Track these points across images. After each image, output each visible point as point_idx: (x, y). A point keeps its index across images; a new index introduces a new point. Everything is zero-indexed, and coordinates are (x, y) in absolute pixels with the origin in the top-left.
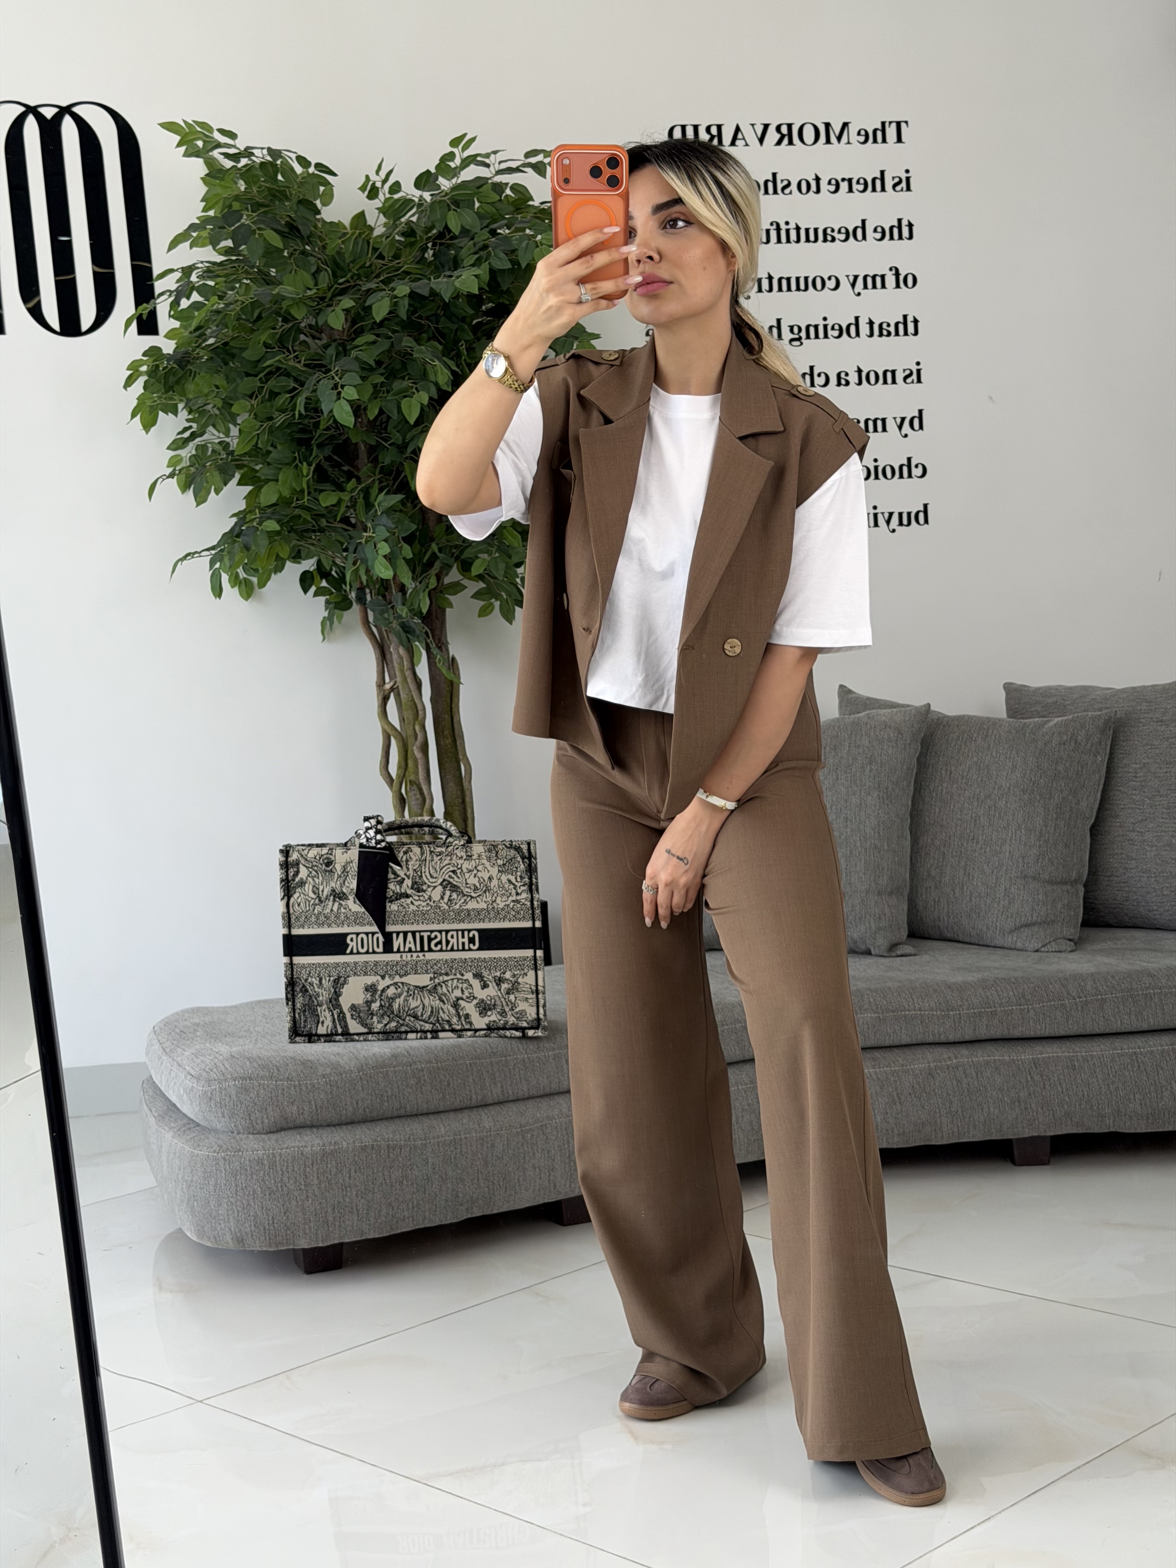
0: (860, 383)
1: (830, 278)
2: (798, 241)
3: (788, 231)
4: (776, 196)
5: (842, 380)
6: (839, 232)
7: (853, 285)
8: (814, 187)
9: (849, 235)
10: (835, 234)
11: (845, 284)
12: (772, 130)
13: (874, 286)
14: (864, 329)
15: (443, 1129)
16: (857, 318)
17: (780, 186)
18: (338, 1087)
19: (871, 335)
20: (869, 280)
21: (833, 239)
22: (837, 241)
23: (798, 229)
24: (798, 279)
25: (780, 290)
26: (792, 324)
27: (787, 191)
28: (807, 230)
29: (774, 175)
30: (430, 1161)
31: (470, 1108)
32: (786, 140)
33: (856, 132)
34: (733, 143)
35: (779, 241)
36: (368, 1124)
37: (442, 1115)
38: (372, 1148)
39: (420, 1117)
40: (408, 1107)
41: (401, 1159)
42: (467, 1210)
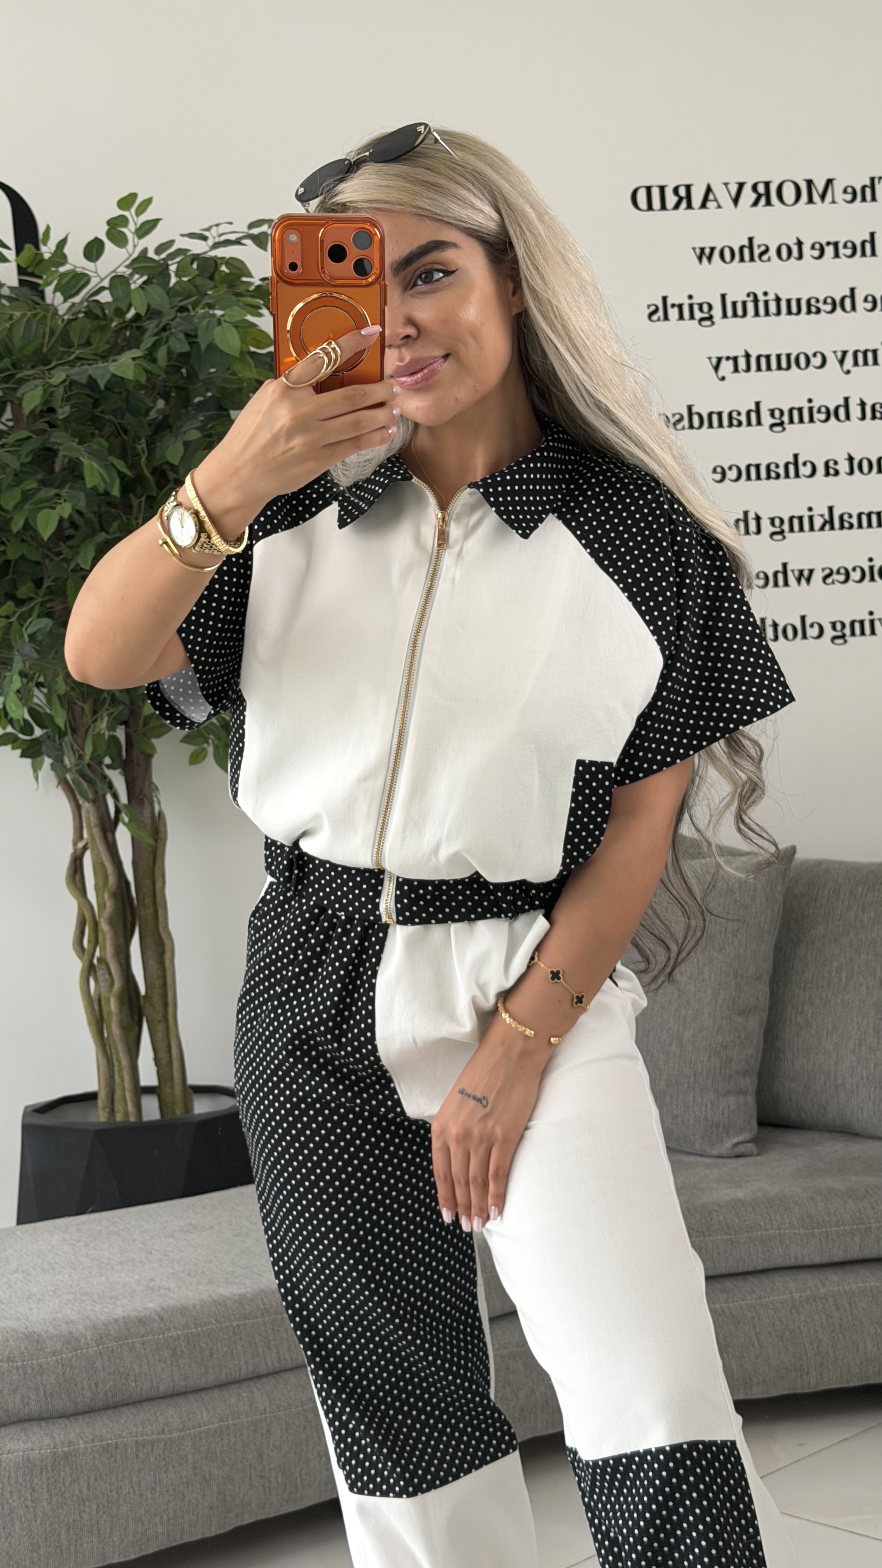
0: (852, 472)
1: (815, 355)
2: (779, 313)
3: (766, 303)
4: (752, 264)
5: (830, 470)
6: (825, 302)
7: (842, 362)
8: (795, 253)
9: (835, 305)
10: (820, 305)
11: (832, 361)
12: (747, 191)
13: (866, 363)
14: (855, 411)
15: (205, 1414)
16: (846, 400)
17: (757, 252)
18: (71, 1367)
19: (863, 417)
20: (860, 356)
21: (818, 311)
22: (823, 313)
23: (778, 300)
24: (779, 357)
25: (759, 369)
26: (772, 407)
27: (765, 257)
28: (789, 302)
29: (751, 240)
30: (190, 1457)
31: (239, 1382)
32: (763, 201)
33: (841, 190)
34: (703, 206)
35: (757, 314)
36: (110, 1412)
37: (203, 1394)
38: (117, 1447)
39: (176, 1399)
40: (161, 1388)
41: (152, 1459)
42: (237, 1516)
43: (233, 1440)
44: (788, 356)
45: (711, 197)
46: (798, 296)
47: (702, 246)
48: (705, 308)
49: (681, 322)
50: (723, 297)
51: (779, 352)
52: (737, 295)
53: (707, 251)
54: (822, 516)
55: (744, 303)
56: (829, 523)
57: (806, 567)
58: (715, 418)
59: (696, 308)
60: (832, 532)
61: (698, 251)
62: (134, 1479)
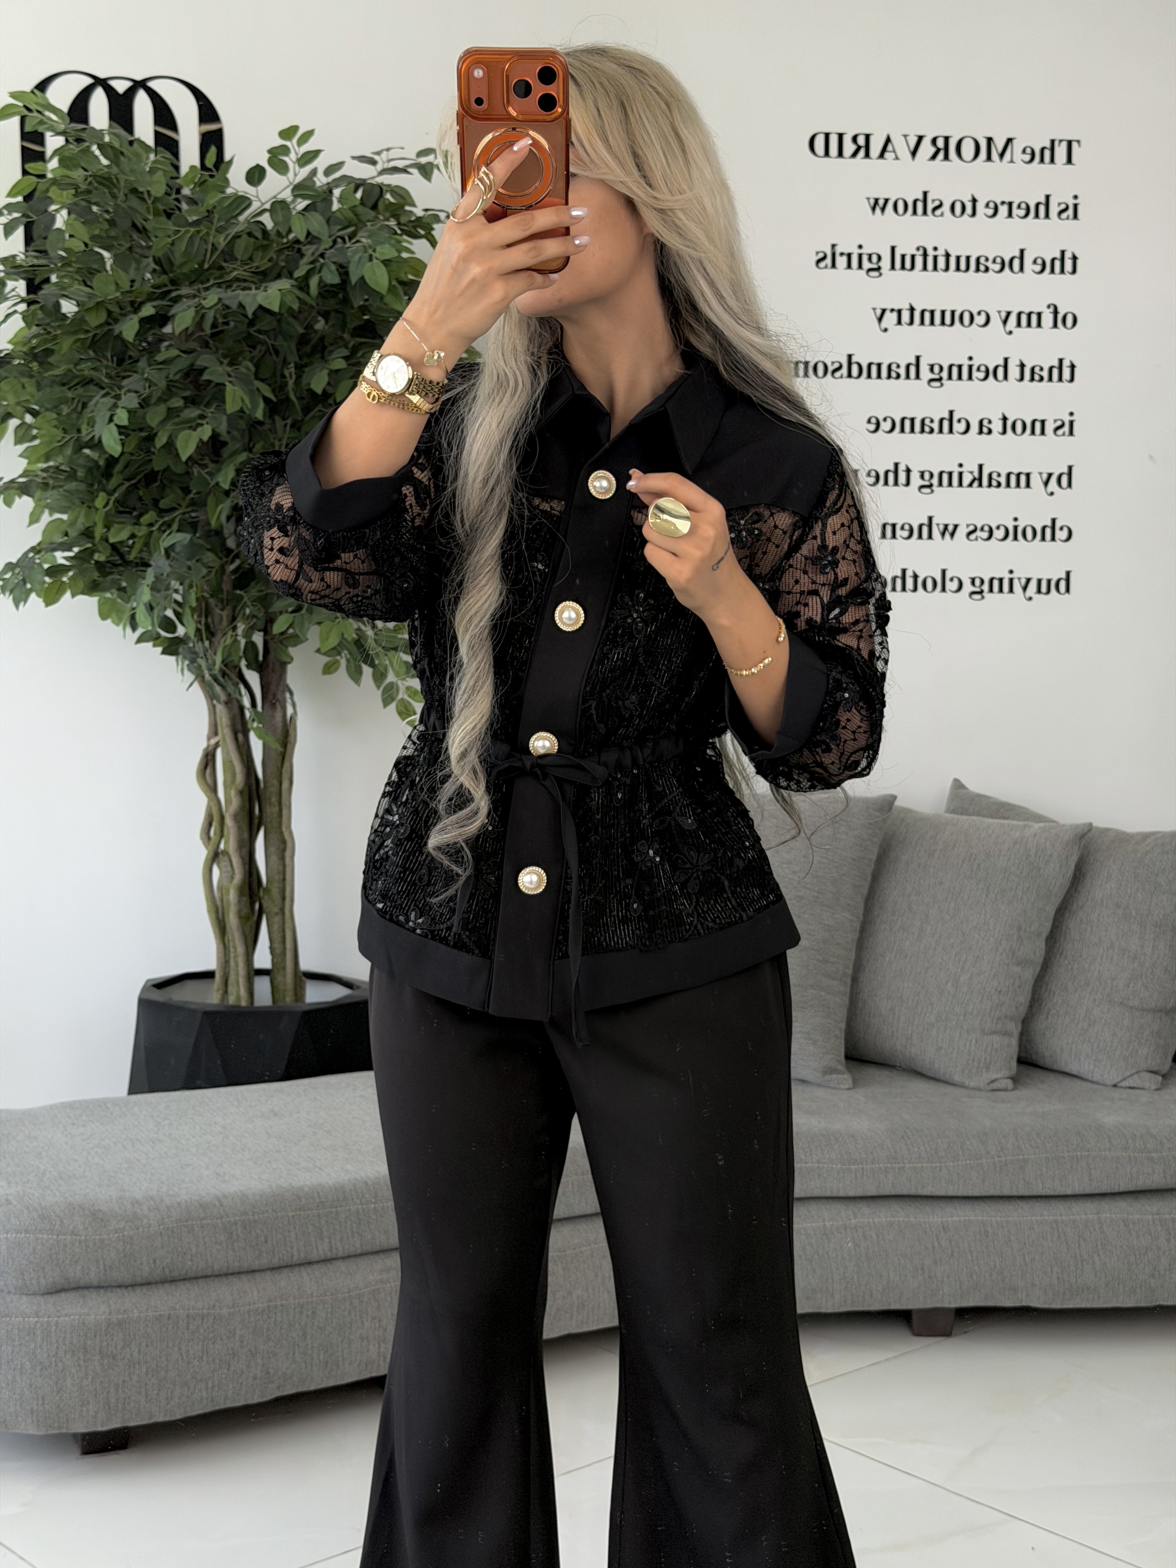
0: (1004, 432)
1: (979, 313)
2: (947, 268)
3: (935, 258)
4: (925, 218)
5: (984, 428)
7: (1005, 322)
8: (969, 210)
9: (1004, 265)
10: (989, 264)
11: (996, 321)
12: (926, 144)
13: (1029, 325)
14: (1014, 372)
15: (255, 1294)
16: (1006, 360)
17: (930, 206)
18: (132, 1244)
19: (1022, 379)
20: (1024, 318)
21: (987, 269)
22: (991, 272)
23: (948, 255)
24: (943, 313)
25: (922, 322)
26: (932, 362)
27: (938, 212)
28: (958, 258)
29: (925, 194)
30: (238, 1332)
31: (291, 1266)
32: (941, 155)
33: (1021, 150)
34: (882, 156)
35: (925, 268)
36: (167, 1286)
37: (257, 1275)
38: (169, 1318)
39: (230, 1277)
40: (216, 1267)
41: (202, 1331)
42: (279, 1388)
43: (279, 1319)
44: (953, 313)
45: (890, 148)
46: (968, 254)
47: (877, 197)
48: (874, 258)
49: (849, 271)
50: (893, 249)
51: (944, 308)
52: (906, 248)
53: (881, 202)
54: (971, 473)
55: (913, 257)
56: (978, 480)
57: (951, 522)
58: (874, 369)
59: (865, 258)
60: (980, 489)
61: (872, 202)
62: (183, 1347)
